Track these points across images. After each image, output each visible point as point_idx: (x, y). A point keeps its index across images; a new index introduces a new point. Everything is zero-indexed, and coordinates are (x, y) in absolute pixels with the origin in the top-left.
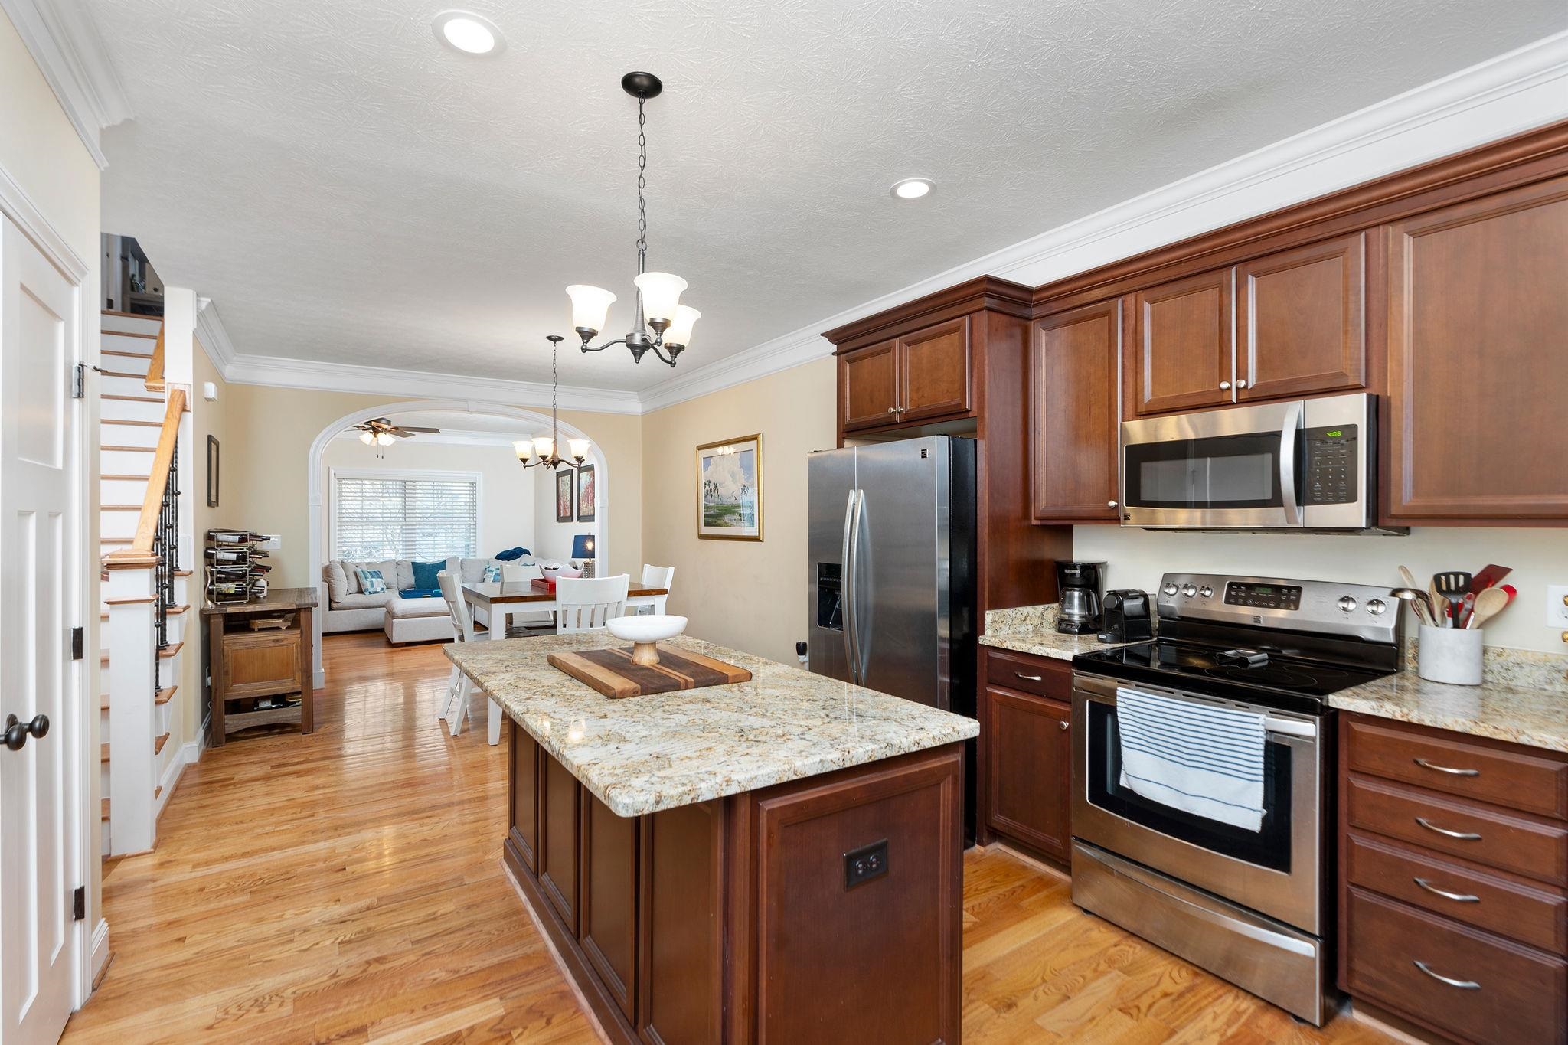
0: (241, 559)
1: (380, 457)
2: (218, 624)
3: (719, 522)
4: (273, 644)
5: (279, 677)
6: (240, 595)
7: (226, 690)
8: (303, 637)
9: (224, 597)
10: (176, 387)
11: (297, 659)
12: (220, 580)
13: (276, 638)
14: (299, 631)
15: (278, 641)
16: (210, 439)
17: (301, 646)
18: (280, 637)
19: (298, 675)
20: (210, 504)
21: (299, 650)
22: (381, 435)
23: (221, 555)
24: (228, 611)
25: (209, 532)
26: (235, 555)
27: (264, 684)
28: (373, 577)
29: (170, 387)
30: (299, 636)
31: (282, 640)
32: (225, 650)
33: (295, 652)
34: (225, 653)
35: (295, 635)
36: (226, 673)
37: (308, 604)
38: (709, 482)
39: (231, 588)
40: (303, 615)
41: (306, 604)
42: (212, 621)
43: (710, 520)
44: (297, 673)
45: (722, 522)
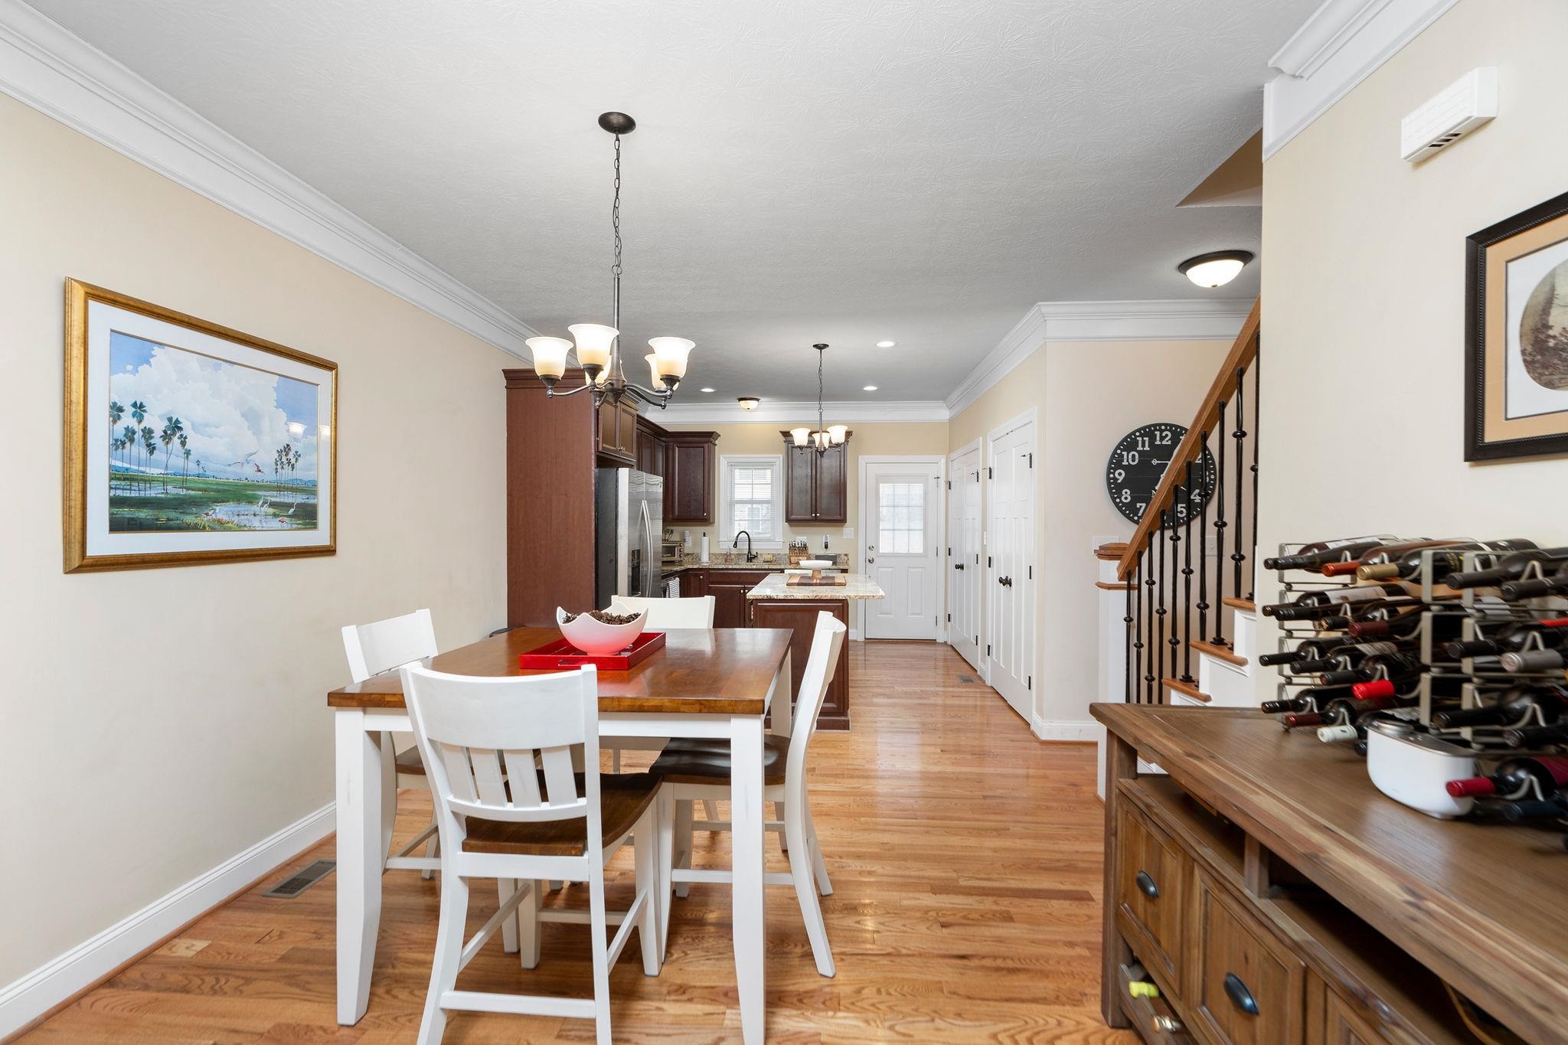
38: (139, 406)
43: (141, 513)
45: (204, 520)
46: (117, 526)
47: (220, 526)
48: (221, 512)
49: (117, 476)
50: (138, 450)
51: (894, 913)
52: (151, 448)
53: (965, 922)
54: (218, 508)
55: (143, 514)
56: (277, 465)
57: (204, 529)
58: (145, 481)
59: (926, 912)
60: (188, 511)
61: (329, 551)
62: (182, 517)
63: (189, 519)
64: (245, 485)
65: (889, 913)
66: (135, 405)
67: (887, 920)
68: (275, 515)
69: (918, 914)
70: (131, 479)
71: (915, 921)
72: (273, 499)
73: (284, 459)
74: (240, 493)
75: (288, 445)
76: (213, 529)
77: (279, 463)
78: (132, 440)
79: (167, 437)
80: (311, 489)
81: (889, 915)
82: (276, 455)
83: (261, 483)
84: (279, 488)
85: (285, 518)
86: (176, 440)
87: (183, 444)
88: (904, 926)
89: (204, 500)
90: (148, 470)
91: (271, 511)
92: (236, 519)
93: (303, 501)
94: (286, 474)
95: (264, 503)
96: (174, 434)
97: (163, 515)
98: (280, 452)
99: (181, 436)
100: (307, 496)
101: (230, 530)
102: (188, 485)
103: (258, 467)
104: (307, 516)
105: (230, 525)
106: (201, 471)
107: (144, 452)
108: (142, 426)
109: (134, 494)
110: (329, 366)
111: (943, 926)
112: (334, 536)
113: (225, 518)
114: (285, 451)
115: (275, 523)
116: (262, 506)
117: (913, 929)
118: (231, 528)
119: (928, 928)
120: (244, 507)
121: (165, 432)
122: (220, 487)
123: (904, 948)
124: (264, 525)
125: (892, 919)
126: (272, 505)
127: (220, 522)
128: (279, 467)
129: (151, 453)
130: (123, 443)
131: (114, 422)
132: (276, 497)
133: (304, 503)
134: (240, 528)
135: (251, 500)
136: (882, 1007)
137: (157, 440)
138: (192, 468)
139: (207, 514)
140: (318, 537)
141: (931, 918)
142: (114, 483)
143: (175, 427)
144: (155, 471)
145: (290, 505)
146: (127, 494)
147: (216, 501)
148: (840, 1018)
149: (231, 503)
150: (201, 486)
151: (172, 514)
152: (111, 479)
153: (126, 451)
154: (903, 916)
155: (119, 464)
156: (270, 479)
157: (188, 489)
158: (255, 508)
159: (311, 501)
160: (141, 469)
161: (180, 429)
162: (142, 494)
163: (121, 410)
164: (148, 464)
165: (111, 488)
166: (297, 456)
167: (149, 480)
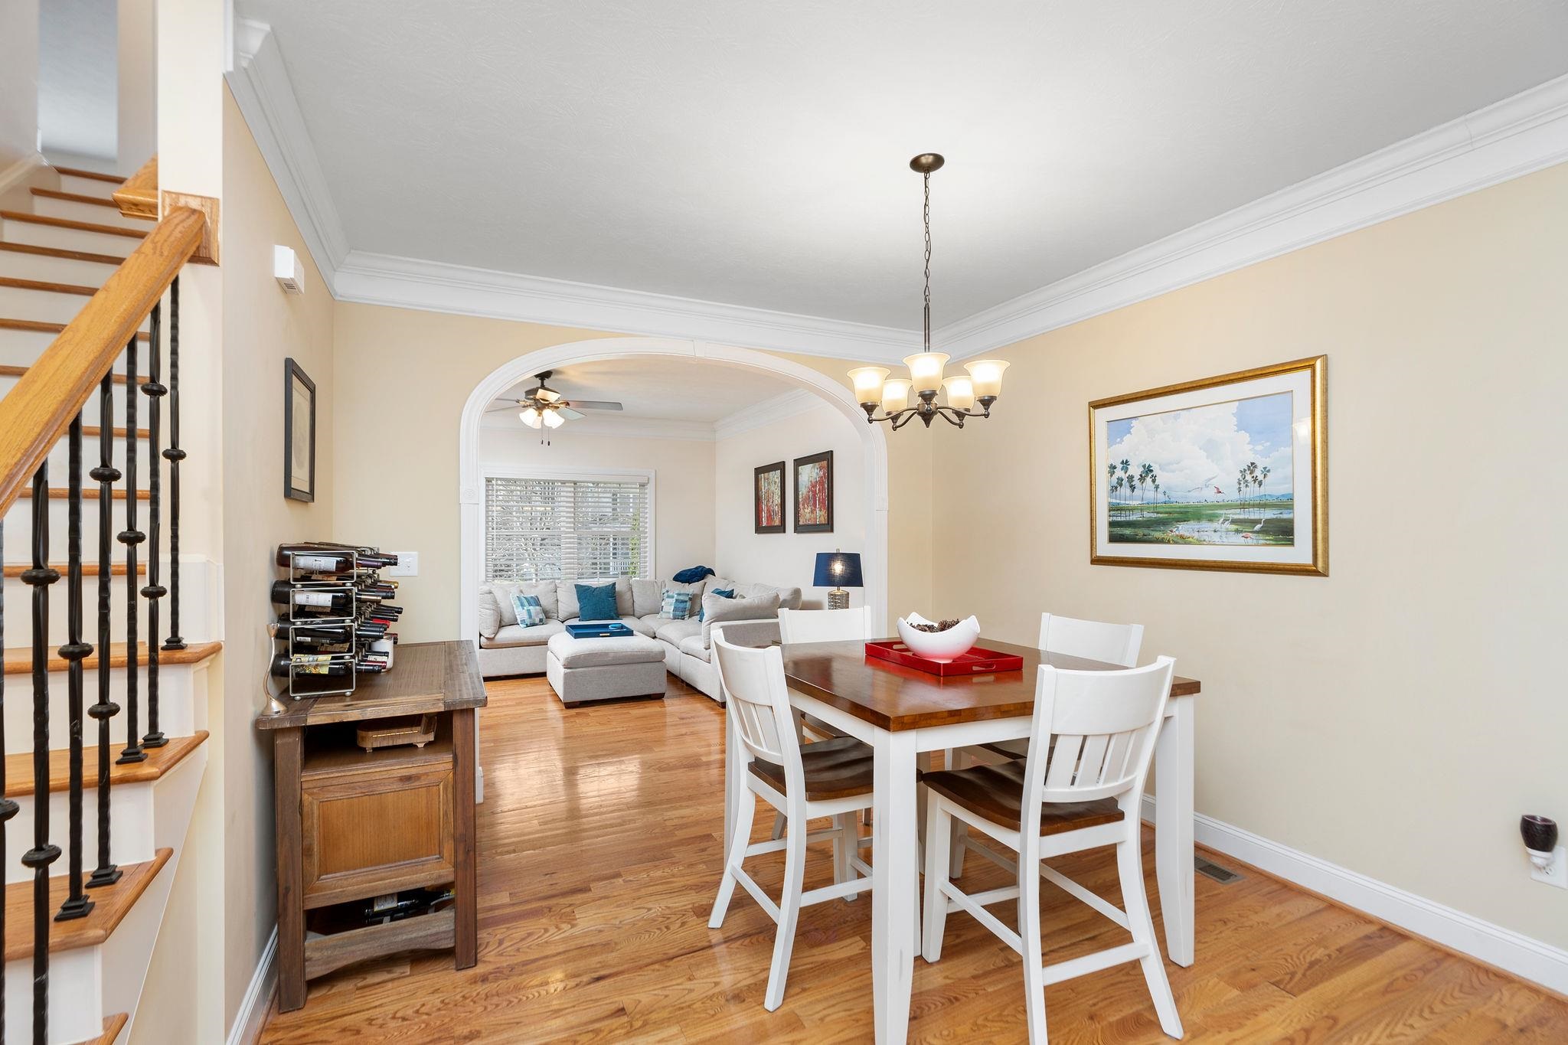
0: (341, 606)
1: (545, 443)
2: (291, 748)
3: (1161, 535)
4: (396, 786)
5: (411, 853)
6: (337, 679)
7: (306, 888)
8: (459, 769)
9: (307, 682)
10: (182, 202)
11: (446, 814)
12: (300, 648)
13: (405, 772)
14: (449, 757)
15: (408, 779)
16: (292, 369)
17: (455, 787)
18: (413, 771)
19: (448, 848)
20: (289, 493)
21: (450, 796)
22: (547, 412)
23: (303, 597)
24: (313, 720)
25: (281, 549)
26: (329, 596)
27: (382, 870)
28: (530, 605)
29: (168, 201)
30: (450, 766)
31: (417, 777)
32: (306, 803)
33: (442, 801)
34: (305, 809)
35: (441, 764)
36: (307, 852)
37: (468, 702)
38: (1127, 463)
39: (321, 664)
40: (457, 723)
41: (462, 702)
42: (278, 742)
43: (1130, 532)
44: (446, 845)
45: (1169, 535)
46: (1114, 539)
47: (1183, 540)
48: (1183, 529)
49: (1114, 509)
50: (1125, 490)
51: (682, 1008)
52: (1133, 488)
53: (597, 1026)
54: (1180, 527)
55: (1128, 531)
56: (1240, 484)
57: (1169, 542)
58: (1130, 510)
59: (645, 1024)
60: (1158, 529)
62: (1153, 533)
63: (1158, 535)
64: (1204, 506)
65: (689, 1006)
66: (1122, 462)
67: (687, 998)
68: (1237, 531)
69: (654, 1016)
70: (1121, 509)
71: (655, 1006)
72: (1236, 517)
73: (1249, 477)
74: (1200, 513)
75: (1252, 464)
76: (1176, 543)
77: (1242, 482)
78: (1121, 485)
79: (1142, 479)
80: (1285, 503)
81: (687, 1004)
82: (1239, 476)
83: (1222, 503)
84: (1243, 506)
85: (1250, 534)
86: (1149, 480)
87: (1154, 481)
88: (666, 996)
89: (1170, 520)
90: (1131, 503)
91: (1234, 527)
92: (1196, 535)
93: (1275, 517)
94: (1252, 492)
95: (1225, 520)
96: (1147, 475)
97: (1140, 532)
98: (1243, 472)
99: (1152, 476)
100: (1279, 512)
101: (1190, 543)
102: (1158, 510)
103: (1218, 489)
104: (1283, 532)
105: (1191, 539)
106: (1167, 499)
107: (1128, 491)
108: (1127, 475)
109: (1123, 519)
111: (623, 1009)
113: (1186, 534)
114: (1249, 470)
115: (1239, 539)
116: (1223, 523)
117: (655, 995)
118: (1191, 542)
119: (640, 1002)
121: (1141, 476)
122: (1182, 510)
123: (658, 970)
124: (1225, 540)
125: (682, 1000)
126: (1234, 522)
127: (1182, 537)
128: (1242, 485)
129: (1133, 491)
130: (1116, 488)
131: (1111, 476)
132: (1240, 514)
133: (1277, 518)
134: (1200, 542)
135: (1211, 518)
136: (661, 919)
137: (1136, 482)
138: (1161, 497)
139: (1171, 531)
140: (1299, 553)
141: (638, 1016)
142: (1112, 513)
143: (1148, 470)
144: (1135, 503)
145: (1258, 522)
146: (1119, 519)
147: (1178, 521)
148: (689, 904)
149: (1192, 522)
150: (1167, 510)
151: (1146, 531)
152: (1110, 511)
153: (1118, 492)
154: (671, 1009)
155: (1114, 501)
156: (1233, 499)
157: (1158, 513)
158: (1215, 525)
159: (1285, 516)
160: (1127, 502)
161: (1152, 471)
162: (1128, 518)
163: (1115, 468)
164: (1132, 498)
165: (1110, 516)
166: (1266, 471)
167: (1132, 509)
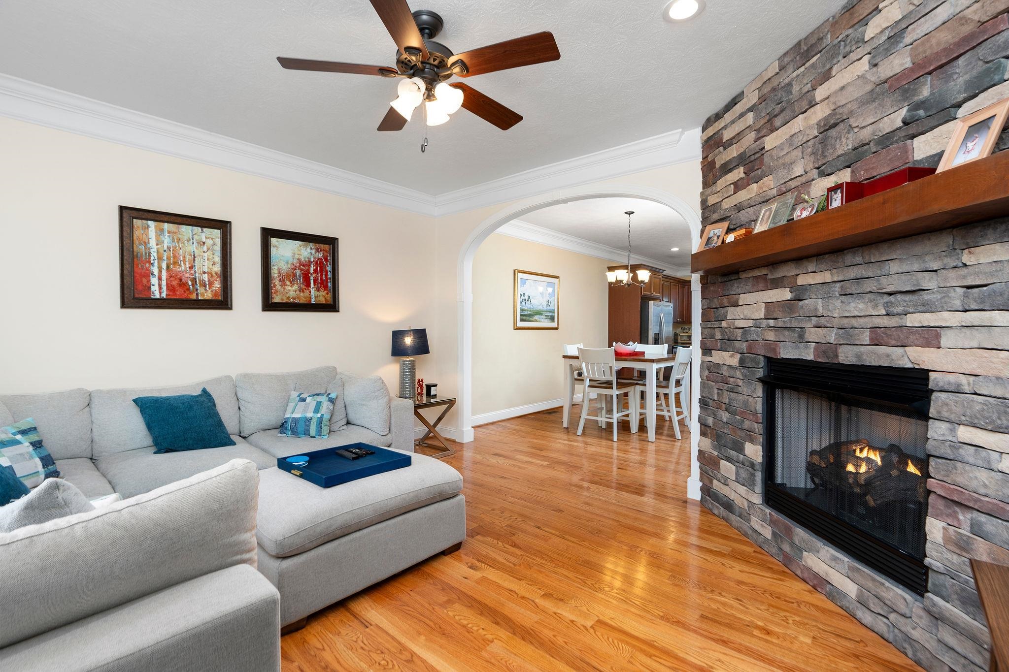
3: (531, 319)
38: (524, 294)
43: (524, 318)
45: (533, 319)
46: (522, 320)
47: (536, 321)
48: (536, 317)
49: (522, 310)
50: (524, 303)
52: (526, 303)
56: (547, 305)
58: (525, 310)
60: (531, 317)
61: (557, 329)
64: (541, 311)
68: (546, 318)
72: (546, 314)
74: (539, 313)
75: (549, 301)
80: (553, 312)
82: (547, 303)
83: (543, 310)
84: (547, 311)
85: (548, 319)
86: (529, 300)
87: (530, 302)
89: (534, 315)
92: (539, 319)
94: (549, 308)
95: (544, 315)
97: (527, 318)
101: (538, 322)
102: (531, 311)
103: (543, 306)
104: (552, 319)
108: (524, 298)
109: (523, 313)
110: (557, 277)
112: (558, 325)
113: (537, 319)
115: (546, 320)
120: (540, 316)
122: (536, 311)
124: (544, 321)
126: (546, 316)
131: (520, 298)
133: (552, 315)
134: (540, 321)
135: (541, 314)
137: (526, 301)
138: (532, 307)
140: (554, 325)
143: (529, 298)
144: (526, 308)
145: (549, 316)
147: (536, 315)
149: (538, 315)
150: (533, 311)
152: (520, 310)
153: (522, 304)
155: (521, 307)
156: (545, 309)
158: (542, 317)
162: (525, 313)
163: (521, 295)
164: (525, 306)
165: (520, 313)
166: (551, 303)
